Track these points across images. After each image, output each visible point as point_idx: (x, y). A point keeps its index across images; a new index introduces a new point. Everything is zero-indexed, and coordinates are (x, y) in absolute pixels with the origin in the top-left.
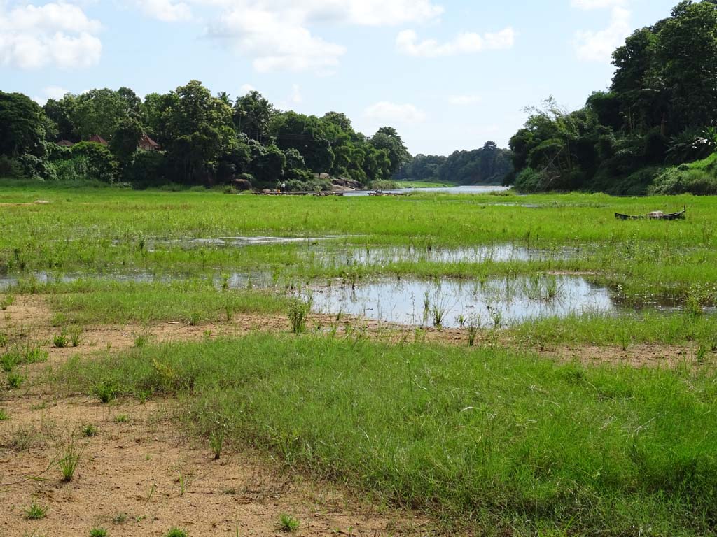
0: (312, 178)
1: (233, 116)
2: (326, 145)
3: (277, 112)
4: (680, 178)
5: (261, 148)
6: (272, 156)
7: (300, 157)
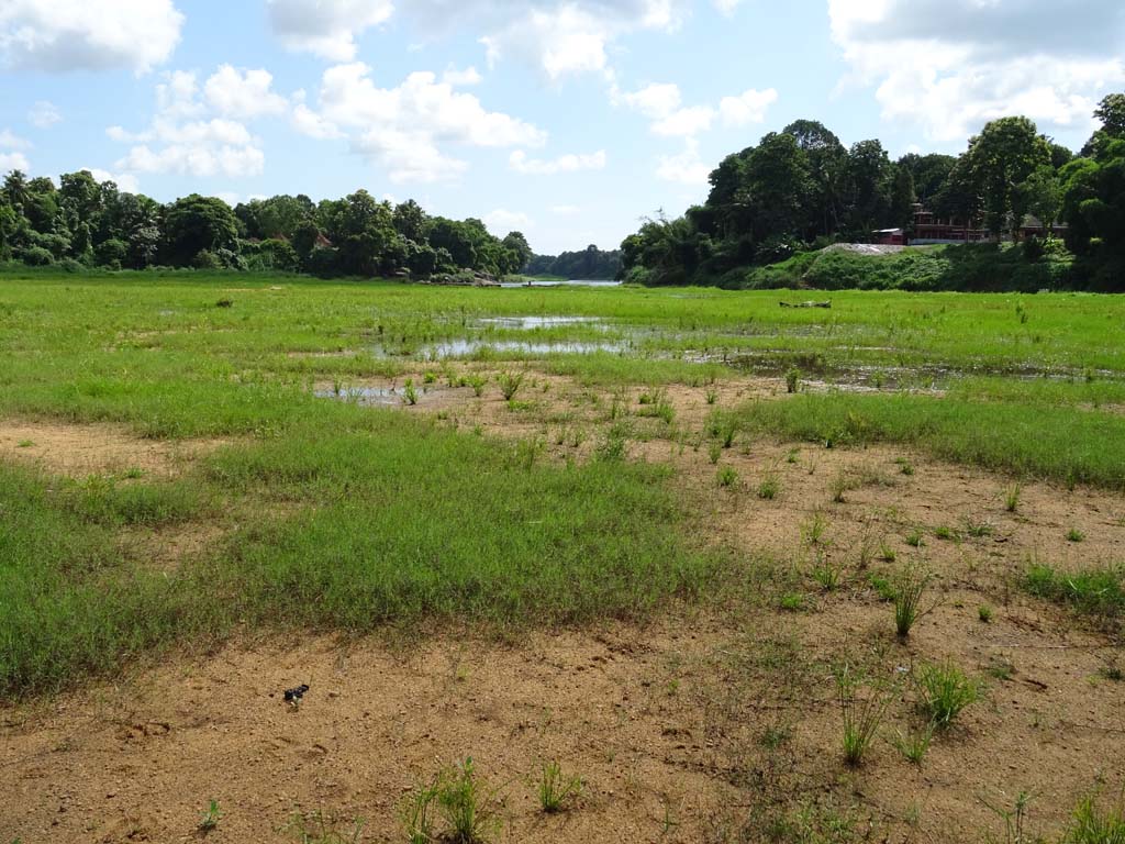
0: (458, 272)
1: (394, 220)
2: (469, 245)
3: (429, 217)
4: (767, 276)
5: (417, 247)
6: (426, 253)
7: (448, 255)
